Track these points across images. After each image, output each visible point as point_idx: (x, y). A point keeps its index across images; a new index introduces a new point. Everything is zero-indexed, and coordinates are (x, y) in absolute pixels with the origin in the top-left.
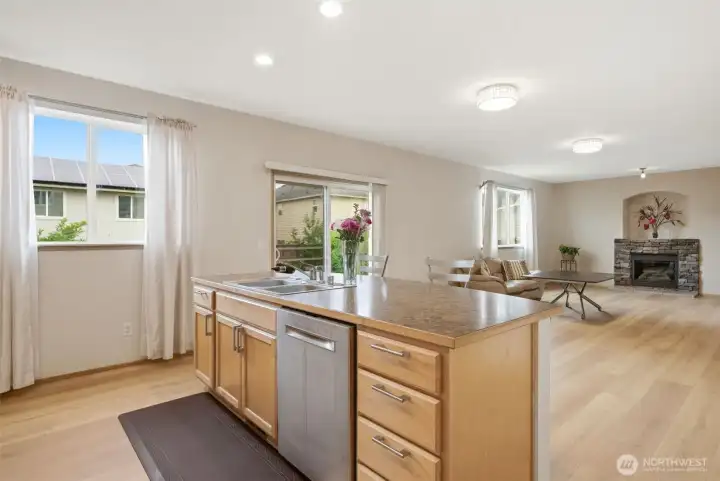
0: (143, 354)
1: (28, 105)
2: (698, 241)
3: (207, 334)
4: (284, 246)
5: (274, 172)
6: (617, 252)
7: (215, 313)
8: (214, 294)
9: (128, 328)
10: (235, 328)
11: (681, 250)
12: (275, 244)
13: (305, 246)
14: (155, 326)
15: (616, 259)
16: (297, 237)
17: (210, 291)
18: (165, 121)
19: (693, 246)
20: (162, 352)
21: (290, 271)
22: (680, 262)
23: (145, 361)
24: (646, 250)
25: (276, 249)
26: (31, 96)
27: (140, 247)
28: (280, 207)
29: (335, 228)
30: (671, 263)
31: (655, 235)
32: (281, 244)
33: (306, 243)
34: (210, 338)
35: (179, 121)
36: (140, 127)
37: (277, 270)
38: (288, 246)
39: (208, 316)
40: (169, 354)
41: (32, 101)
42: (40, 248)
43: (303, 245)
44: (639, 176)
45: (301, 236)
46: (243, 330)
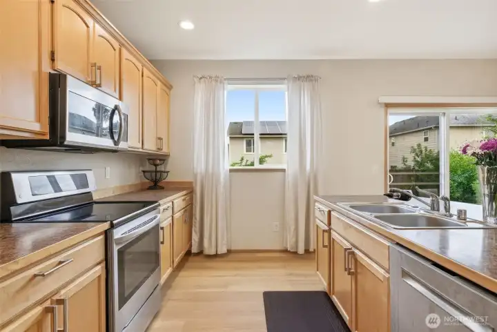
0: (285, 245)
1: (224, 84)
3: (324, 246)
4: (397, 171)
5: (388, 105)
7: (330, 229)
8: (329, 212)
9: (276, 226)
10: (346, 249)
12: (388, 169)
13: (417, 171)
14: (293, 228)
16: (408, 163)
17: (326, 210)
18: (299, 78)
20: (297, 247)
21: (405, 198)
23: (286, 251)
25: (389, 174)
26: (225, 79)
27: (283, 170)
28: (393, 140)
29: (470, 152)
32: (393, 169)
33: (417, 168)
34: (326, 250)
35: (308, 76)
36: (283, 87)
37: (390, 196)
38: (400, 171)
39: (324, 231)
40: (301, 250)
41: (226, 82)
42: (231, 171)
43: (413, 170)
45: (411, 163)
46: (353, 253)
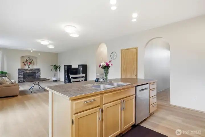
2: (40, 69)
6: (18, 73)
11: (36, 72)
15: (18, 75)
19: (39, 70)
22: (36, 74)
24: (28, 72)
30: (34, 75)
31: (29, 68)
44: (31, 51)
